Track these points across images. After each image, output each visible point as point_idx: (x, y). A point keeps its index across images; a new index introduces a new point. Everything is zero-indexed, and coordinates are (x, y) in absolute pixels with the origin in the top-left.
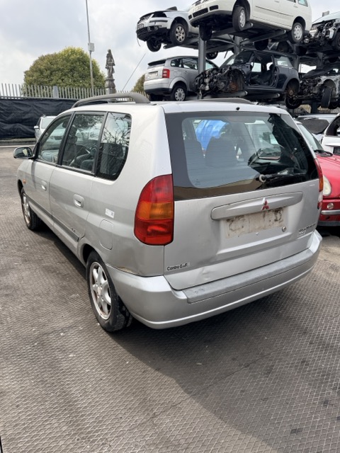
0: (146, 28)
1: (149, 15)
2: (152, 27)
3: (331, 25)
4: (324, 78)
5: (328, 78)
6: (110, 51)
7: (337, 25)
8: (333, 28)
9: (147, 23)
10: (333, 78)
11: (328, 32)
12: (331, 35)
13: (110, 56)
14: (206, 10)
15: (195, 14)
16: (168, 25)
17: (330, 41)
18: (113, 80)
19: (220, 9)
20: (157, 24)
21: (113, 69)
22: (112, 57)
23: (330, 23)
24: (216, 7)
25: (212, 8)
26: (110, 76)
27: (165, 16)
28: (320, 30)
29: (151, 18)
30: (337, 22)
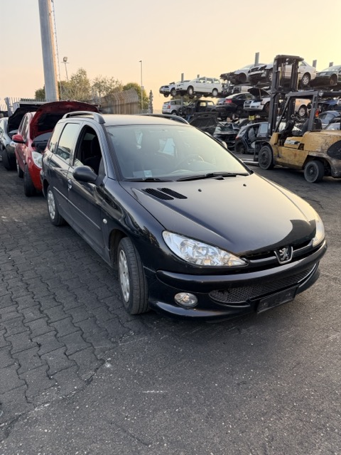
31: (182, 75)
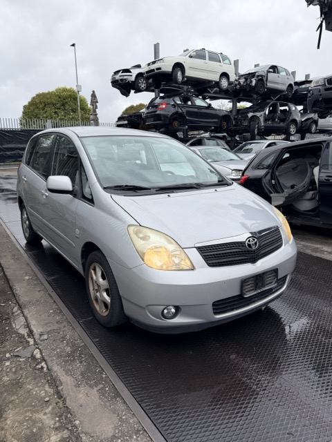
0: (117, 81)
1: (119, 71)
2: (122, 80)
3: (253, 77)
4: (250, 115)
5: (254, 114)
6: (94, 92)
7: (258, 76)
8: (255, 78)
9: (117, 77)
10: (258, 114)
11: (251, 82)
12: (254, 83)
13: (94, 96)
14: (153, 70)
15: (147, 72)
16: (133, 79)
17: (254, 88)
18: (96, 115)
19: (162, 70)
20: (125, 77)
21: (96, 106)
22: (95, 97)
23: (252, 75)
24: (160, 69)
25: (157, 69)
26: (95, 111)
27: (130, 72)
28: (246, 79)
29: (120, 74)
30: (257, 74)
31: (156, 47)
